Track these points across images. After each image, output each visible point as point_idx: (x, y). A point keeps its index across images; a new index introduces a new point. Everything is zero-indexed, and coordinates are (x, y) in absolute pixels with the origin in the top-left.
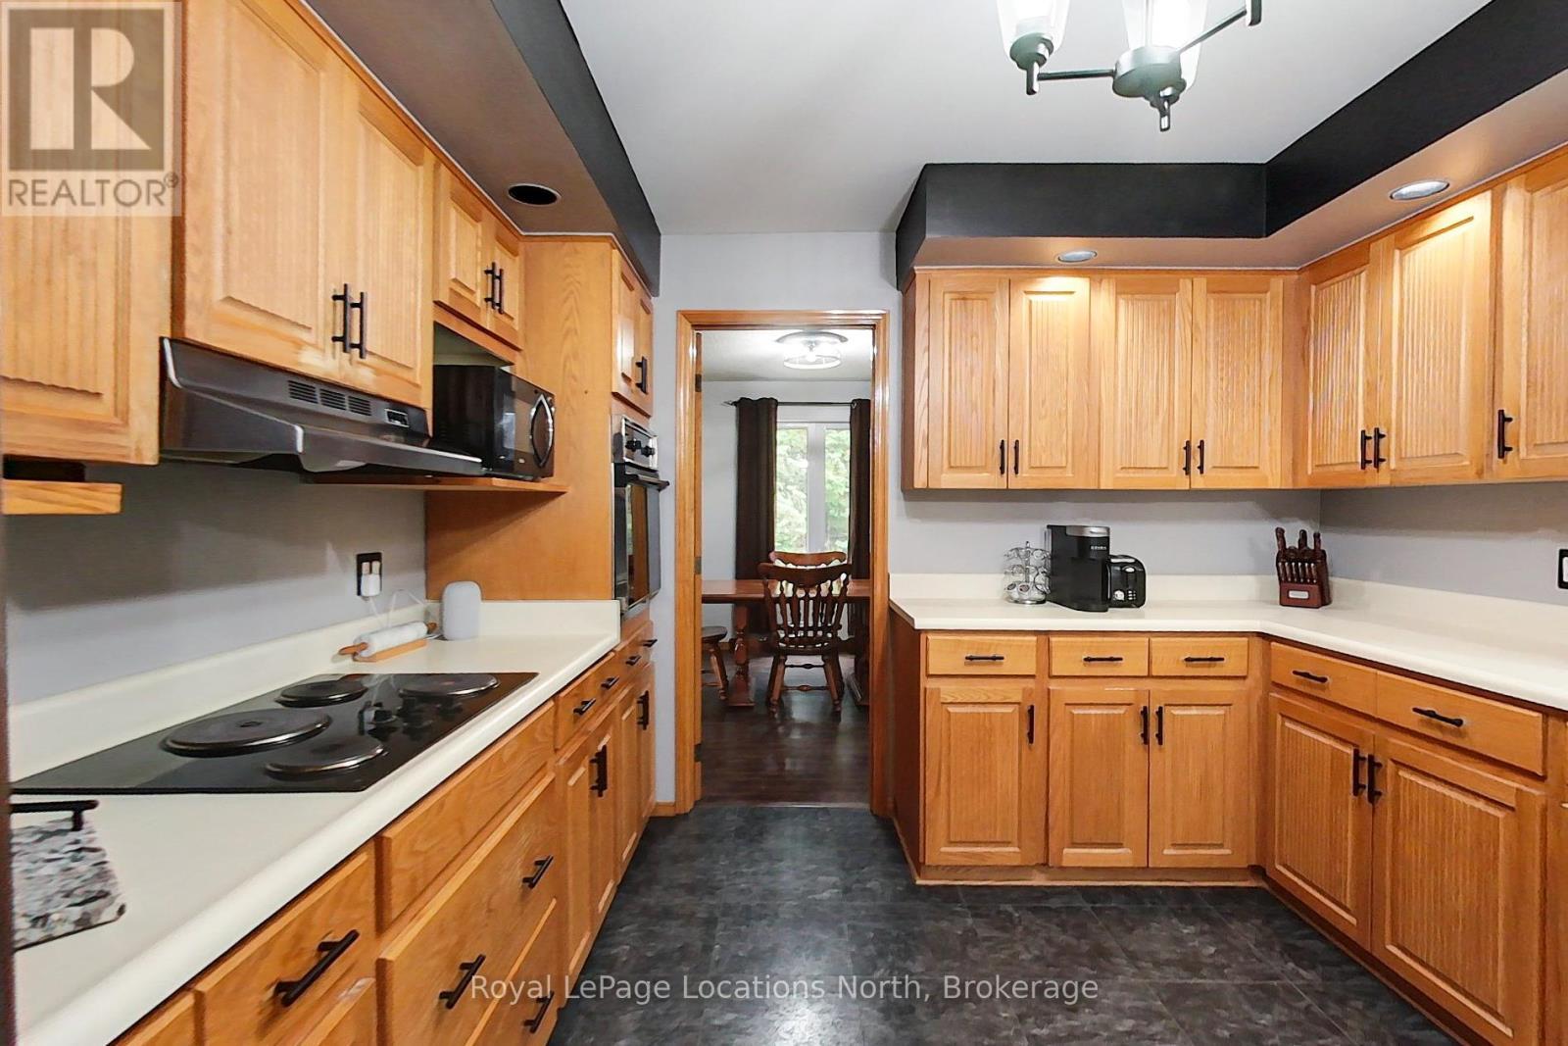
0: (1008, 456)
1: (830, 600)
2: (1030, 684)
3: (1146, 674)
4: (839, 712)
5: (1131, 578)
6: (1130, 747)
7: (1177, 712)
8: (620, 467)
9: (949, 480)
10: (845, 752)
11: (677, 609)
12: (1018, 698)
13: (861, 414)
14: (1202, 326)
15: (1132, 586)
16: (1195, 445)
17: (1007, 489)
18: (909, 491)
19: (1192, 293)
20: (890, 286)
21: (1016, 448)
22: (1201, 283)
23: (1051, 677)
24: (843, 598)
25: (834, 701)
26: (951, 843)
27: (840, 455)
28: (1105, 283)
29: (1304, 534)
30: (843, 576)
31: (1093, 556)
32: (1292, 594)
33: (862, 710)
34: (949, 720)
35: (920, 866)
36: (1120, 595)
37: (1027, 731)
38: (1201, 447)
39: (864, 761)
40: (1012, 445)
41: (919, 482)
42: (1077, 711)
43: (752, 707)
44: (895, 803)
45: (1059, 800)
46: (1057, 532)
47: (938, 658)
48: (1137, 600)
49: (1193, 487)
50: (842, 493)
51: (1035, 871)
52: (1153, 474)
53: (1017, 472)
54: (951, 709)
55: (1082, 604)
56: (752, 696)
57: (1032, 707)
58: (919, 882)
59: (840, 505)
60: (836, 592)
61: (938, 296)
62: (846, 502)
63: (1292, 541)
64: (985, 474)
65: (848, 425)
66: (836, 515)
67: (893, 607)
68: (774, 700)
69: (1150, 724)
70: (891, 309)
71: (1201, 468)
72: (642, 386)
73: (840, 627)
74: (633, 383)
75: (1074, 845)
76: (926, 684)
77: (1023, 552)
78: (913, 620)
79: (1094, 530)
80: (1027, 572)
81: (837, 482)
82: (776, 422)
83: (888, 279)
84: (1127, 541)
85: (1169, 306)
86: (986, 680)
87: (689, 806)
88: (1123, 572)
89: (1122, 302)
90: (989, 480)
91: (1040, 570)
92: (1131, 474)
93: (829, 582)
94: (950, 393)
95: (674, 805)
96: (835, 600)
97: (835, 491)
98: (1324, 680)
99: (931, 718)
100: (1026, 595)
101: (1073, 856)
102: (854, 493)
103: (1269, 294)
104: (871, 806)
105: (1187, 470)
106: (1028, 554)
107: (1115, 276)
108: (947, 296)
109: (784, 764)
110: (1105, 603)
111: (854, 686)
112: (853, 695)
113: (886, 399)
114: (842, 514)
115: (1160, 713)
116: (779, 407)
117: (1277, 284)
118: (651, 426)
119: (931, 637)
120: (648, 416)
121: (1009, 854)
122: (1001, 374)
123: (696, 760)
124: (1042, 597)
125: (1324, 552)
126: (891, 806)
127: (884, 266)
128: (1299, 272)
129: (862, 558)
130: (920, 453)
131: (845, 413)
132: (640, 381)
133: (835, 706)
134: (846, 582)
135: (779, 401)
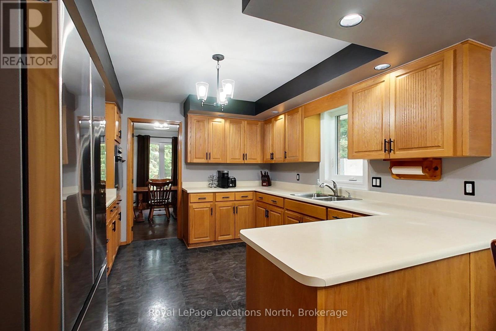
0: (208, 156)
1: (167, 191)
2: (212, 203)
3: (234, 200)
4: (169, 220)
5: (233, 181)
6: (231, 215)
7: (240, 207)
8: (116, 157)
9: (195, 161)
10: (170, 229)
11: (127, 192)
12: (209, 206)
13: (175, 141)
14: (246, 131)
15: (234, 183)
16: (245, 154)
17: (208, 163)
18: (187, 163)
19: (244, 124)
20: (182, 116)
21: (210, 154)
22: (246, 122)
23: (216, 202)
24: (170, 190)
25: (168, 217)
26: (195, 238)
27: (168, 151)
28: (228, 120)
29: (265, 172)
30: (170, 185)
31: (225, 177)
32: (264, 184)
33: (175, 219)
34: (195, 212)
35: (188, 244)
36: (231, 185)
37: (211, 213)
38: (246, 155)
39: (175, 230)
40: (209, 154)
41: (189, 161)
42: (221, 208)
43: (144, 221)
44: (183, 235)
45: (217, 227)
46: (219, 172)
47: (192, 199)
48: (235, 186)
49: (245, 163)
50: (169, 162)
51: (213, 243)
52: (237, 160)
53: (210, 159)
54: (195, 210)
55: (223, 187)
56: (144, 218)
57: (212, 208)
58: (188, 248)
59: (168, 166)
60: (168, 189)
61: (193, 121)
62: (170, 165)
63: (263, 174)
64: (203, 160)
65: (171, 144)
66: (167, 169)
67: (183, 190)
68: (150, 219)
69: (235, 210)
70: (182, 121)
71: (246, 159)
72: (120, 137)
73: (169, 199)
74: (118, 137)
75: (221, 236)
76: (190, 205)
77: (212, 177)
78: (187, 191)
79: (225, 171)
80: (213, 181)
81: (167, 159)
82: (150, 142)
83: (182, 114)
84: (232, 174)
85: (240, 126)
86: (203, 203)
87: (130, 242)
88: (232, 180)
89: (231, 125)
90: (204, 161)
91: (216, 181)
92: (233, 160)
93: (166, 186)
94: (196, 142)
95: (126, 242)
96: (168, 191)
97: (167, 162)
98: (262, 198)
99: (191, 212)
100: (212, 186)
101: (220, 238)
102: (173, 162)
103: (258, 125)
104: (178, 237)
105: (244, 159)
106: (213, 177)
107: (229, 119)
108: (195, 121)
109: (155, 232)
110: (228, 187)
111: (173, 214)
112: (173, 216)
113: (181, 138)
114: (169, 169)
115: (237, 208)
116: (151, 138)
117: (260, 123)
118: (120, 146)
119: (191, 194)
120: (119, 143)
121: (208, 239)
122: (206, 138)
123: (132, 231)
124: (216, 186)
125: (269, 176)
126: (182, 236)
127: (181, 111)
128: (264, 121)
129: (175, 180)
130: (189, 155)
131: (171, 141)
132: (120, 136)
133: (168, 219)
134: (171, 186)
135: (151, 136)
